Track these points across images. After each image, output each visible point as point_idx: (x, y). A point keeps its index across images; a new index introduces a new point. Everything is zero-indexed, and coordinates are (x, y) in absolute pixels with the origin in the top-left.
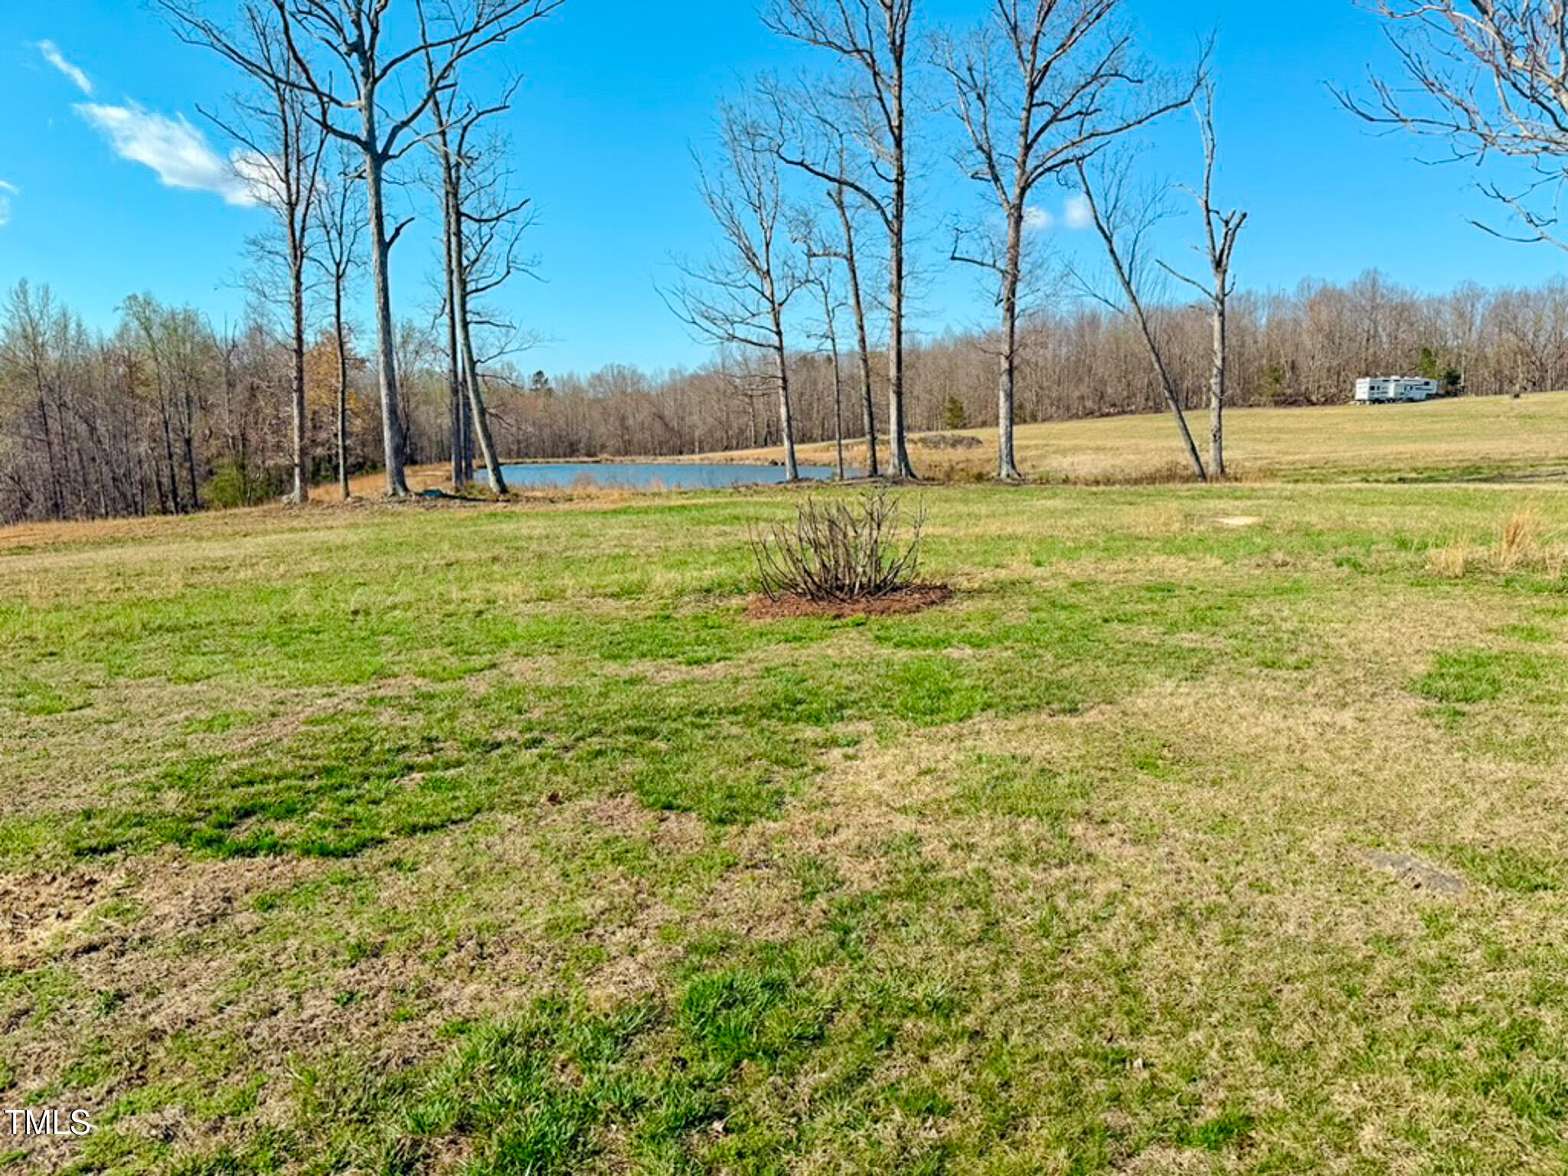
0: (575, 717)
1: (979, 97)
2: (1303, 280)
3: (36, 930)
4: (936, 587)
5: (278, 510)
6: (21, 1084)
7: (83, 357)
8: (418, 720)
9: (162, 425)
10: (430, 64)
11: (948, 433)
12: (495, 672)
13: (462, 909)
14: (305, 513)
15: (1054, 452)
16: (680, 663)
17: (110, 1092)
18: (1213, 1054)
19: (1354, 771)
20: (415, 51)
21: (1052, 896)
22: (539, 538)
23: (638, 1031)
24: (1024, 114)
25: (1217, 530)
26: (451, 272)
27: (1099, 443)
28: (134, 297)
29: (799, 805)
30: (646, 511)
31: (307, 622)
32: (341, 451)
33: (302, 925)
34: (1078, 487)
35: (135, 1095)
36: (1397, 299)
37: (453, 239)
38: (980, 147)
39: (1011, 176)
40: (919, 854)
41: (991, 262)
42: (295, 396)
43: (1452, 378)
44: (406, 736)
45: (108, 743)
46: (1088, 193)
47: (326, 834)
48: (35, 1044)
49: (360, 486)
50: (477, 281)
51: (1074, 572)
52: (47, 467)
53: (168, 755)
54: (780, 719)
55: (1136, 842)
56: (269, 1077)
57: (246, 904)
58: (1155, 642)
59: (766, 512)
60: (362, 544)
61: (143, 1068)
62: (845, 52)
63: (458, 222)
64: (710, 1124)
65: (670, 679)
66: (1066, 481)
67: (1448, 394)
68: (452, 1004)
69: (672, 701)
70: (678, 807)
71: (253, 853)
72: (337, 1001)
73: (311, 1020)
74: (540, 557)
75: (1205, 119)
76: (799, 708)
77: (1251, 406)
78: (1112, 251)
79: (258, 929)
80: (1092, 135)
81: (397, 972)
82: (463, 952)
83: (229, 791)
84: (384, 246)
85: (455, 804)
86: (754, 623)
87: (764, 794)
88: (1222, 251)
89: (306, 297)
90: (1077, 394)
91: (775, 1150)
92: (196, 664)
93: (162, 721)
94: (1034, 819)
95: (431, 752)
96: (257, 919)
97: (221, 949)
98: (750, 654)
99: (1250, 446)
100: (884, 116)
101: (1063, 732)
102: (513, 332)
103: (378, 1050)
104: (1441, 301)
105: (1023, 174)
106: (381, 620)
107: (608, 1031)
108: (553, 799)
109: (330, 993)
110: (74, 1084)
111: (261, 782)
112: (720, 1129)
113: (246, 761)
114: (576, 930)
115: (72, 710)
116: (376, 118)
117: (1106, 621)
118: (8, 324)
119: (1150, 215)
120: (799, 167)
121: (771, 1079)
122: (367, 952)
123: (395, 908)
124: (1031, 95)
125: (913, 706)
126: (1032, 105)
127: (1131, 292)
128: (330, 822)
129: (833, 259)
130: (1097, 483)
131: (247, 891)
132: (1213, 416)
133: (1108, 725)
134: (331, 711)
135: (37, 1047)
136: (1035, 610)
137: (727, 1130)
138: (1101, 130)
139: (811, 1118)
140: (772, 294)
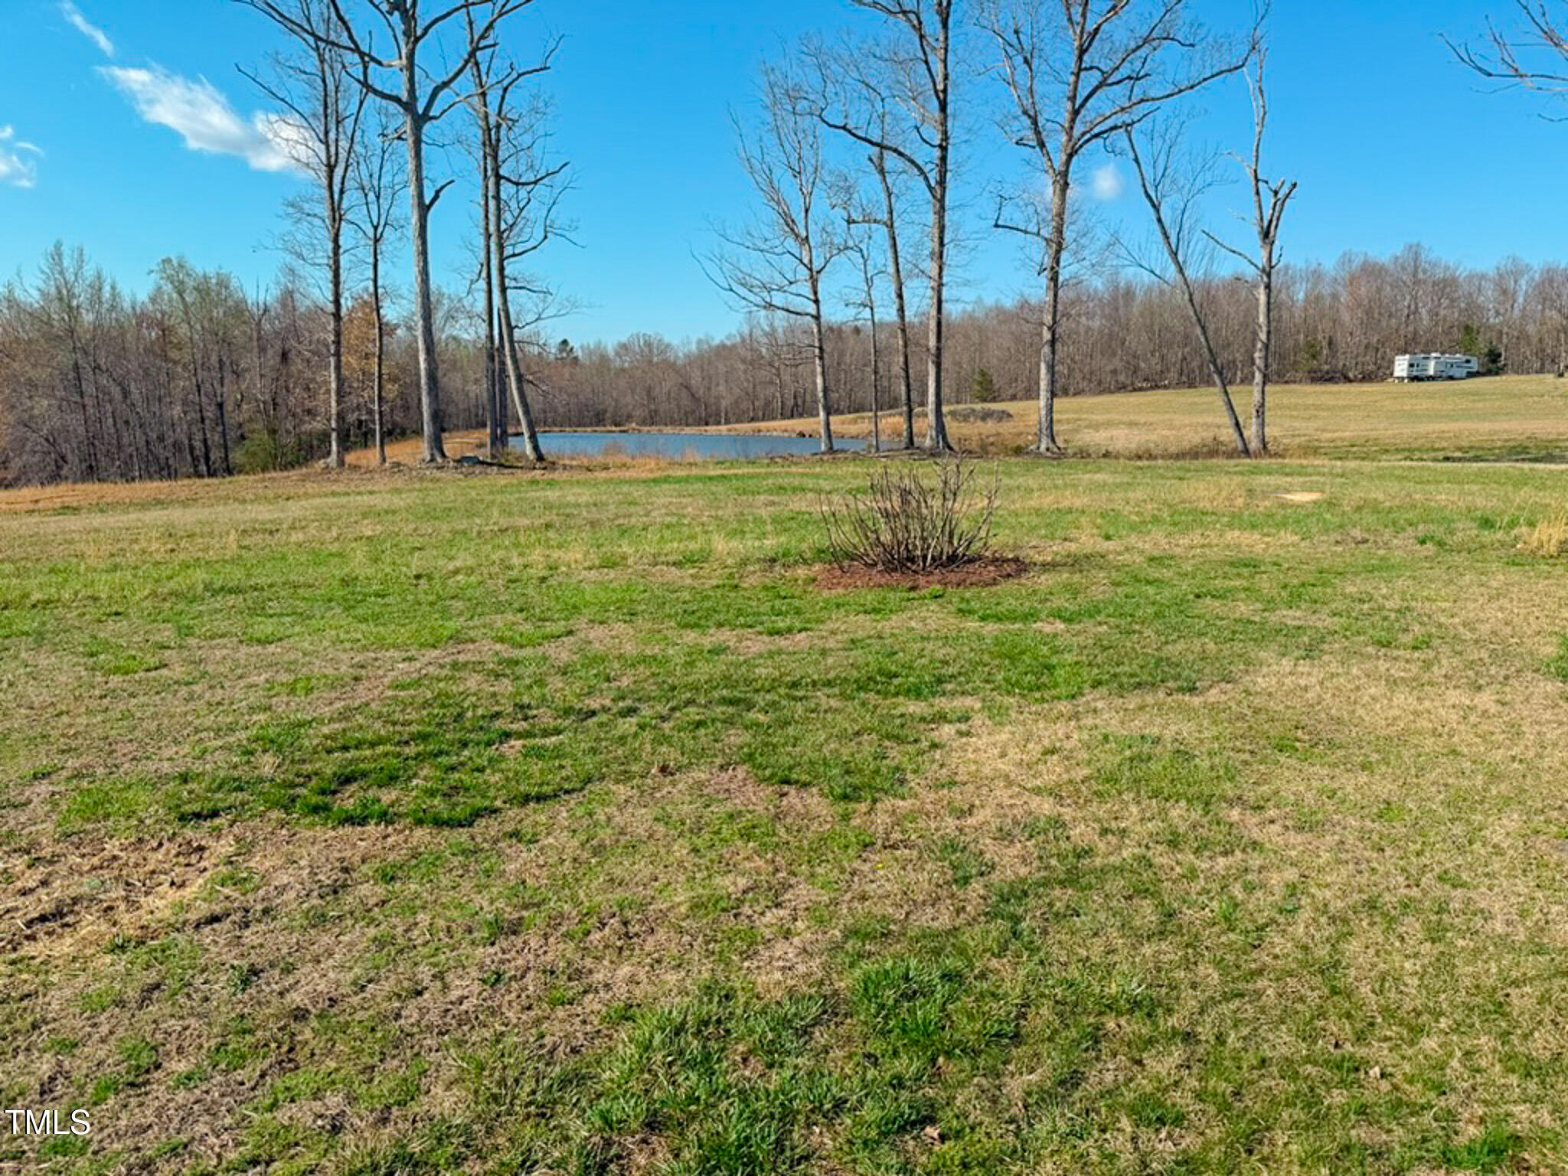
0: (666, 686)
1: (1026, 61)
2: (1345, 254)
3: (150, 898)
4: (1009, 560)
5: (317, 474)
6: (165, 1065)
7: (117, 320)
8: (506, 686)
9: (195, 388)
10: (471, 23)
11: (978, 407)
12: (572, 639)
13: (595, 883)
14: (344, 476)
15: (1087, 427)
16: (760, 633)
17: (263, 1076)
18: (1455, 1063)
19: (1513, 758)
20: (457, 9)
21: (1226, 886)
22: (587, 505)
23: (816, 1022)
24: (1072, 79)
25: (1283, 505)
26: (489, 236)
27: (1132, 417)
28: (168, 261)
29: (923, 782)
30: (686, 480)
31: (370, 585)
32: (377, 417)
33: (430, 898)
34: (1122, 461)
35: (290, 1080)
36: (1440, 274)
37: (492, 203)
38: (1025, 112)
39: (1057, 142)
40: (1068, 838)
41: (1035, 230)
42: (332, 360)
43: (1494, 356)
44: (497, 703)
45: (191, 706)
46: (1136, 160)
47: (436, 802)
48: (173, 1022)
49: (398, 451)
50: (514, 245)
51: (1147, 546)
52: (81, 430)
53: (255, 718)
54: (878, 692)
55: (1300, 829)
56: (431, 1063)
57: (366, 875)
58: (1257, 619)
59: (810, 483)
60: (409, 508)
61: (291, 1050)
62: (891, 12)
63: (497, 185)
64: (923, 1129)
65: (753, 649)
66: (1106, 455)
67: (1489, 373)
68: (607, 986)
69: (762, 671)
70: (797, 782)
71: (363, 821)
72: (484, 981)
73: (461, 1000)
74: (593, 524)
75: (1257, 85)
76: (896, 681)
77: (1287, 382)
78: (1159, 220)
79: (384, 902)
80: (1142, 101)
81: (540, 952)
82: (607, 929)
83: (324, 755)
84: (424, 209)
85: (564, 773)
86: (826, 593)
87: (884, 770)
88: (1270, 222)
89: (344, 260)
90: (1109, 368)
91: (1002, 1161)
92: (265, 627)
93: (242, 683)
94: (1183, 803)
95: (525, 719)
96: (381, 890)
97: (350, 922)
98: (831, 626)
99: (1287, 423)
100: (929, 80)
101: (1188, 712)
102: (550, 298)
103: (542, 1036)
104: (1483, 277)
105: (1070, 140)
106: (444, 585)
107: (786, 1022)
108: (664, 769)
109: (474, 973)
110: (223, 1066)
111: (357, 748)
112: (935, 1135)
113: (337, 726)
114: (724, 910)
115: (148, 670)
116: (417, 78)
117: (1198, 596)
118: (42, 286)
119: (1199, 184)
120: (842, 131)
121: (976, 1080)
122: (504, 929)
123: (524, 882)
124: (1080, 58)
125: (1017, 681)
126: (1080, 70)
127: (1178, 263)
128: (438, 790)
129: (874, 226)
130: (1139, 457)
131: (363, 862)
132: (1256, 390)
133: (1232, 704)
134: (415, 675)
135: (175, 1025)
136: (1117, 584)
137: (943, 1138)
138: (1152, 94)
139: (1031, 1125)
140: (811, 261)
